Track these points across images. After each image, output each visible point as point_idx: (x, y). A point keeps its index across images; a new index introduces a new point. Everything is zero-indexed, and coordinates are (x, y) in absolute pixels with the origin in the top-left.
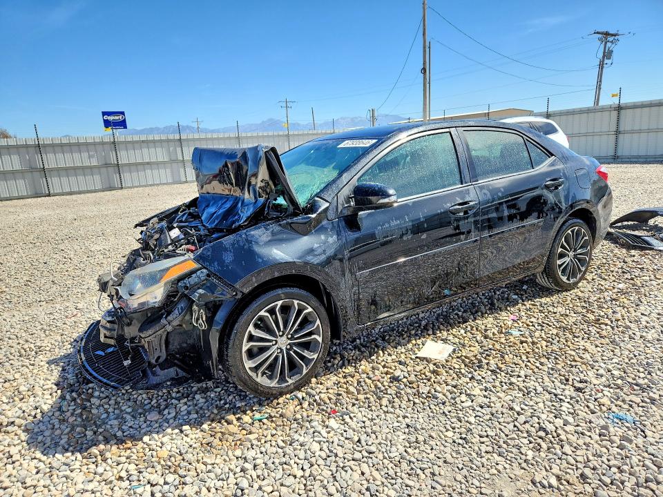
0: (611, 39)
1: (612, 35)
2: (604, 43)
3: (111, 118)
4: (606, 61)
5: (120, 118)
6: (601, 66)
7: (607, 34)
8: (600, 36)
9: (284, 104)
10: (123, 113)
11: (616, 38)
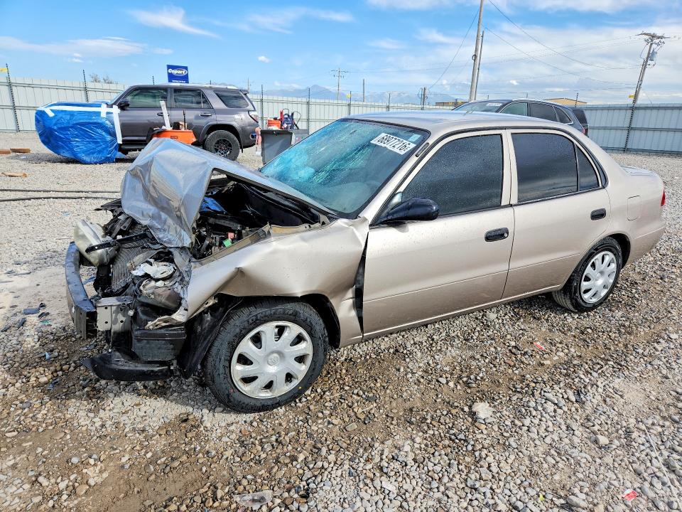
0: (657, 41)
1: (659, 37)
2: (649, 44)
3: (175, 72)
4: (649, 62)
5: (183, 72)
6: (645, 66)
7: (653, 36)
8: (647, 37)
9: (337, 74)
10: (186, 68)
11: (662, 40)
